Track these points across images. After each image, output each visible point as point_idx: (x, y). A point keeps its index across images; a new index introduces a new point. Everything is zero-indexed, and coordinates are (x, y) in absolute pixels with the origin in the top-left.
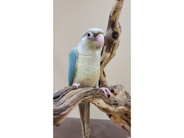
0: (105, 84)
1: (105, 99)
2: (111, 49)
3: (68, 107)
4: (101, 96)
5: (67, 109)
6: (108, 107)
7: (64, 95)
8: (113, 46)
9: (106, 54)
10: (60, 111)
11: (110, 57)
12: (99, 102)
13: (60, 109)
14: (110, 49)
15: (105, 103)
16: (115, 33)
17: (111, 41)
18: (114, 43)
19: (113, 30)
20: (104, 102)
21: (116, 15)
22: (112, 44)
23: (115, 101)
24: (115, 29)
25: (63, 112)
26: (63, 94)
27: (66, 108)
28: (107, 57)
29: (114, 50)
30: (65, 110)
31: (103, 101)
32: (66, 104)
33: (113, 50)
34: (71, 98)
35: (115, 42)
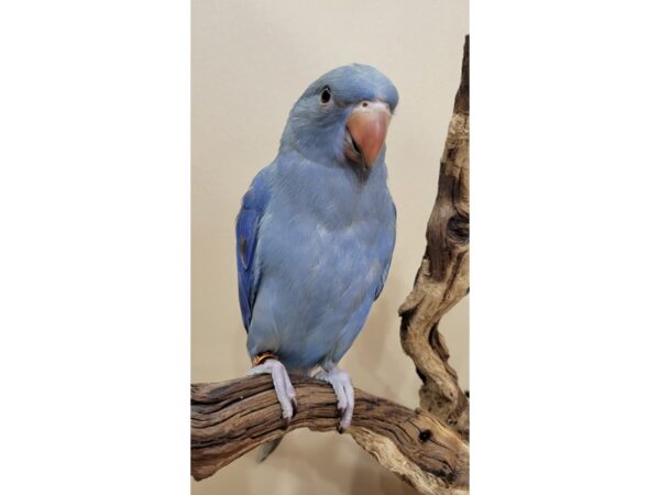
0: (440, 383)
1: (403, 440)
2: (449, 271)
3: (230, 437)
4: (392, 427)
5: (224, 443)
6: (413, 474)
7: (239, 400)
8: (453, 264)
9: (428, 287)
10: (202, 443)
11: (445, 295)
12: (380, 446)
13: (202, 437)
14: (443, 269)
15: (402, 457)
16: (461, 216)
17: (445, 245)
18: (457, 252)
19: (455, 208)
20: (400, 450)
21: (459, 162)
22: (450, 254)
23: (445, 462)
24: (463, 204)
25: (210, 446)
26: (235, 396)
27: (220, 438)
28: (433, 297)
29: (459, 275)
30: (217, 445)
31: (395, 447)
32: (227, 427)
33: (455, 275)
34: (254, 414)
35: (462, 249)
